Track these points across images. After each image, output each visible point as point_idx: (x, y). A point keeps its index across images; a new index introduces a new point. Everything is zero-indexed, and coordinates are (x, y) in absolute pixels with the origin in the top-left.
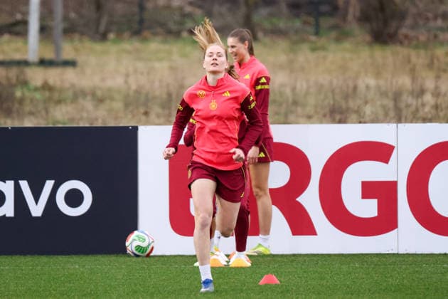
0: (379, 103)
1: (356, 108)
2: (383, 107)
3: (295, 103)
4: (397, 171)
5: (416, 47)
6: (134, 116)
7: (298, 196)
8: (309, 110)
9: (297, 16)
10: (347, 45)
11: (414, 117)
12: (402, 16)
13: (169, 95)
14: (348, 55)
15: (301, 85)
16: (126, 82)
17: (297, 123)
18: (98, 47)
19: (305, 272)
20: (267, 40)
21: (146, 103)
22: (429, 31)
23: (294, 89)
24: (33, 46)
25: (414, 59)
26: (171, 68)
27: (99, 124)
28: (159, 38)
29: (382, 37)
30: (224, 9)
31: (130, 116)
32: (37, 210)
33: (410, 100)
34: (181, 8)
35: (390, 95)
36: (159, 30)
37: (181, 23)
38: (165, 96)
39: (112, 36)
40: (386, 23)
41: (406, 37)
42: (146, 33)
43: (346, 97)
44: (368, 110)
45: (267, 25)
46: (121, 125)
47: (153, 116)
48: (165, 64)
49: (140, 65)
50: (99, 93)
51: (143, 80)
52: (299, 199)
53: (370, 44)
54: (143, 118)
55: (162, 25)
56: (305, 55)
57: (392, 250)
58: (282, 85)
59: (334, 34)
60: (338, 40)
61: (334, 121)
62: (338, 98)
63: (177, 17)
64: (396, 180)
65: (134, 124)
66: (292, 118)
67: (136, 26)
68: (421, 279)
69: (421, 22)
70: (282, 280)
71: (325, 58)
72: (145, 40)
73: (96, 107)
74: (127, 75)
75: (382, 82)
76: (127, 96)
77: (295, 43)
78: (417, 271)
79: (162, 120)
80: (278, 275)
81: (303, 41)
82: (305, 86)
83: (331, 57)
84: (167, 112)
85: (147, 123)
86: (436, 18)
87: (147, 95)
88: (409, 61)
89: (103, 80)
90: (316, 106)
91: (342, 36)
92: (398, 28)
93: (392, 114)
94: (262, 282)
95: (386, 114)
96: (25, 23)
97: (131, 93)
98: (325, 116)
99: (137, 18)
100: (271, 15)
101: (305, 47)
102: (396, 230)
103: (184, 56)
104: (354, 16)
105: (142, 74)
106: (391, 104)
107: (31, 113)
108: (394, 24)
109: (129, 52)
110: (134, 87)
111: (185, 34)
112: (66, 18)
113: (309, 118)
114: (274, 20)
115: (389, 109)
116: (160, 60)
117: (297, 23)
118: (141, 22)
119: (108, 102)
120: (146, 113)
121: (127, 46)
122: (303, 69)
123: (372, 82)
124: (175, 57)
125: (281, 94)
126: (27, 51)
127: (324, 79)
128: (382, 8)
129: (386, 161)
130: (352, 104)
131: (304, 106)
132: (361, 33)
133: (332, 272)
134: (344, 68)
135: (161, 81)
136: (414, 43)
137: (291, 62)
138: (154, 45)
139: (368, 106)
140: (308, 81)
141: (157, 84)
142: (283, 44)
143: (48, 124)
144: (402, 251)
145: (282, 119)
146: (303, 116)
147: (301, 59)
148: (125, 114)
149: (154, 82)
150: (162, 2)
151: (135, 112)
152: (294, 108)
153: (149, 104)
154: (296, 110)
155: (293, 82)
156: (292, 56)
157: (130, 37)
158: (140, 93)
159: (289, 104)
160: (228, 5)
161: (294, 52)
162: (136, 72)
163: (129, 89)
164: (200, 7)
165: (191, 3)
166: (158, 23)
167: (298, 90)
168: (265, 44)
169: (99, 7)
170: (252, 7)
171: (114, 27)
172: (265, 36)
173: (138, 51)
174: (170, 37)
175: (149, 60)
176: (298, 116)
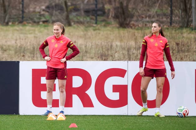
0: (121, 52)
1: (111, 54)
2: (123, 54)
3: (86, 52)
4: (127, 81)
5: (137, 29)
6: (18, 57)
8: (92, 55)
9: (88, 16)
10: (108, 28)
11: (136, 59)
12: (132, 16)
13: (34, 48)
14: (109, 32)
15: (89, 44)
16: (16, 43)
17: (87, 61)
18: (5, 28)
19: (88, 122)
20: (75, 26)
21: (24, 52)
22: (143, 22)
23: (86, 46)
25: (136, 34)
26: (35, 37)
27: (4, 60)
28: (30, 25)
29: (123, 25)
30: (57, 13)
31: (17, 57)
33: (134, 51)
34: (40, 12)
35: (126, 49)
36: (30, 21)
37: (40, 19)
38: (32, 49)
39: (10, 24)
40: (125, 19)
41: (134, 25)
42: (25, 22)
43: (108, 50)
44: (116, 55)
45: (75, 19)
46: (13, 61)
47: (26, 57)
48: (32, 35)
49: (22, 36)
50: (4, 47)
51: (23, 42)
52: (86, 92)
53: (118, 28)
54: (23, 58)
55: (32, 19)
56: (91, 32)
57: (125, 114)
58: (81, 45)
59: (103, 23)
60: (105, 26)
61: (102, 60)
62: (104, 50)
63: (38, 16)
64: (127, 84)
65: (18, 60)
66: (85, 58)
67: (20, 19)
68: (137, 126)
69: (140, 19)
70: (79, 126)
71: (99, 33)
72: (24, 25)
73: (3, 53)
74: (16, 40)
75: (123, 44)
76: (16, 48)
77: (87, 27)
78: (135, 123)
79: (30, 59)
80: (77, 123)
81: (90, 26)
83: (102, 33)
84: (32, 55)
85: (24, 60)
86: (146, 17)
87: (24, 48)
88: (134, 35)
89: (6, 42)
90: (95, 54)
91: (107, 24)
92: (130, 21)
93: (127, 57)
94: (70, 127)
95: (124, 57)
97: (18, 47)
98: (98, 57)
99: (21, 16)
100: (77, 15)
101: (91, 29)
102: (127, 105)
103: (41, 32)
104: (112, 16)
105: (22, 39)
106: (126, 53)
108: (128, 20)
109: (18, 30)
110: (19, 45)
111: (41, 23)
113: (92, 58)
114: (79, 18)
115: (125, 55)
116: (30, 34)
117: (88, 19)
118: (23, 17)
119: (8, 51)
120: (23, 56)
121: (16, 28)
122: (90, 38)
123: (118, 44)
124: (37, 32)
125: (81, 48)
127: (99, 42)
128: (124, 13)
129: (123, 77)
130: (110, 53)
131: (90, 53)
132: (114, 23)
133: (99, 122)
134: (107, 38)
135: (30, 42)
136: (137, 27)
137: (85, 35)
138: (28, 28)
139: (116, 54)
140: (92, 43)
141: (29, 43)
142: (82, 27)
144: (130, 114)
145: (81, 58)
146: (89, 58)
147: (89, 34)
148: (15, 56)
149: (27, 43)
150: (31, 10)
151: (19, 55)
152: (85, 54)
153: (25, 52)
154: (87, 55)
155: (86, 43)
156: (85, 32)
157: (18, 24)
158: (21, 47)
159: (84, 52)
160: (59, 11)
161: (86, 31)
162: (20, 39)
163: (17, 46)
164: (48, 12)
165: (44, 10)
166: (29, 18)
167: (87, 47)
168: (74, 28)
169: (5, 11)
170: (69, 12)
171: (12, 20)
172: (74, 24)
173: (21, 30)
174: (35, 24)
175: (26, 34)
176: (87, 58)
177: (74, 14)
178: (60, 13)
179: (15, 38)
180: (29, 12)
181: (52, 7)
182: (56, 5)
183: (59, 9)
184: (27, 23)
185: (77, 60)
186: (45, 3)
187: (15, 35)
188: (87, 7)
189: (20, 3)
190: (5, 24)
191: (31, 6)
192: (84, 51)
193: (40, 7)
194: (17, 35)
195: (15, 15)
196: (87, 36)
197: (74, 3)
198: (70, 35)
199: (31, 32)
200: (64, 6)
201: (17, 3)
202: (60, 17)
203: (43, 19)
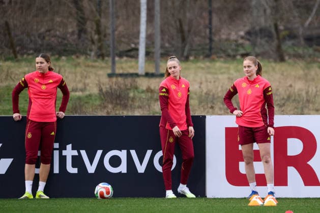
6: (204, 109)
7: (308, 161)
8: (317, 106)
9: (311, 46)
16: (200, 87)
17: (309, 114)
19: (312, 209)
20: (290, 61)
21: (212, 102)
23: (307, 93)
24: (141, 64)
26: (229, 78)
28: (222, 59)
30: (263, 42)
31: (202, 109)
32: (141, 169)
34: (236, 41)
36: (223, 55)
37: (237, 50)
39: (191, 58)
42: (214, 56)
45: (291, 51)
46: (196, 115)
47: (217, 110)
48: (226, 76)
49: (209, 76)
51: (211, 86)
52: (309, 163)
54: (211, 110)
55: (224, 51)
56: (315, 71)
58: (300, 90)
63: (233, 47)
65: (203, 114)
66: (306, 111)
67: (207, 52)
72: (213, 60)
74: (201, 83)
76: (201, 96)
77: (309, 63)
79: (223, 112)
80: (294, 211)
81: (314, 62)
82: (314, 90)
85: (213, 114)
87: (213, 95)
96: (137, 50)
97: (203, 94)
99: (208, 47)
100: (293, 45)
101: (315, 66)
105: (210, 82)
107: (140, 107)
109: (203, 68)
110: (205, 91)
111: (238, 57)
112: (162, 47)
113: (317, 111)
114: (296, 49)
116: (222, 73)
117: (311, 51)
118: (211, 49)
120: (212, 107)
121: (201, 64)
122: (313, 80)
124: (232, 71)
125: (299, 95)
126: (137, 68)
131: (313, 103)
135: (222, 87)
137: (306, 75)
138: (219, 64)
140: (316, 87)
142: (301, 64)
143: (150, 114)
145: (299, 111)
146: (313, 110)
147: (313, 73)
148: (199, 108)
149: (218, 87)
150: (224, 37)
151: (206, 107)
152: (307, 105)
153: (215, 101)
154: (309, 106)
155: (307, 88)
156: (306, 71)
157: (203, 59)
158: (209, 94)
159: (304, 102)
160: (266, 39)
161: (308, 69)
162: (207, 81)
163: (202, 92)
164: (249, 40)
165: (242, 38)
166: (221, 49)
167: (310, 93)
168: (289, 64)
169: (184, 39)
170: (281, 40)
171: (193, 52)
172: (289, 58)
173: (209, 68)
174: (229, 59)
175: (216, 74)
176: (310, 110)
177: (289, 43)
178: (267, 42)
179: (199, 80)
180: (220, 40)
181: (256, 34)
182: (261, 30)
183: (265, 36)
184: (217, 57)
185: (294, 114)
186: (245, 26)
187: (200, 75)
188: (308, 33)
189: (206, 27)
190: (183, 59)
191: (223, 31)
192: (305, 99)
193: (236, 34)
194: (201, 76)
195: (199, 45)
196: (309, 77)
197: (289, 26)
198: (282, 74)
199: (223, 70)
200: (273, 30)
201: (201, 27)
202: (267, 48)
203: (242, 51)
